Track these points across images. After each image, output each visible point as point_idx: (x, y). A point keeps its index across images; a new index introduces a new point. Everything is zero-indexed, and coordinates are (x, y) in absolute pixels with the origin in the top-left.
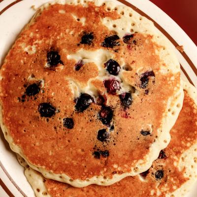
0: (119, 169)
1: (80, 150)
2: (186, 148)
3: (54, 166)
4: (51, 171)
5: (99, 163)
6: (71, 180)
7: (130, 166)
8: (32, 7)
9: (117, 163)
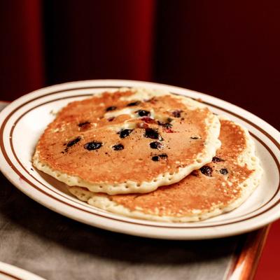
0: (182, 163)
1: (137, 161)
2: (239, 152)
3: (117, 178)
4: (116, 182)
5: (161, 164)
6: (138, 185)
7: (192, 158)
8: (51, 112)
9: (179, 160)
